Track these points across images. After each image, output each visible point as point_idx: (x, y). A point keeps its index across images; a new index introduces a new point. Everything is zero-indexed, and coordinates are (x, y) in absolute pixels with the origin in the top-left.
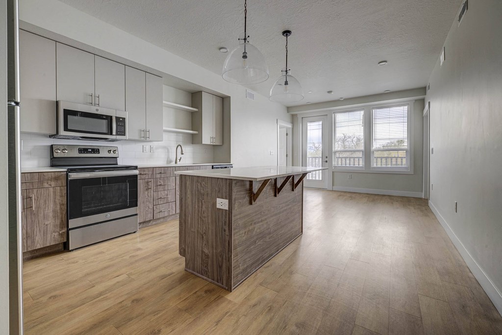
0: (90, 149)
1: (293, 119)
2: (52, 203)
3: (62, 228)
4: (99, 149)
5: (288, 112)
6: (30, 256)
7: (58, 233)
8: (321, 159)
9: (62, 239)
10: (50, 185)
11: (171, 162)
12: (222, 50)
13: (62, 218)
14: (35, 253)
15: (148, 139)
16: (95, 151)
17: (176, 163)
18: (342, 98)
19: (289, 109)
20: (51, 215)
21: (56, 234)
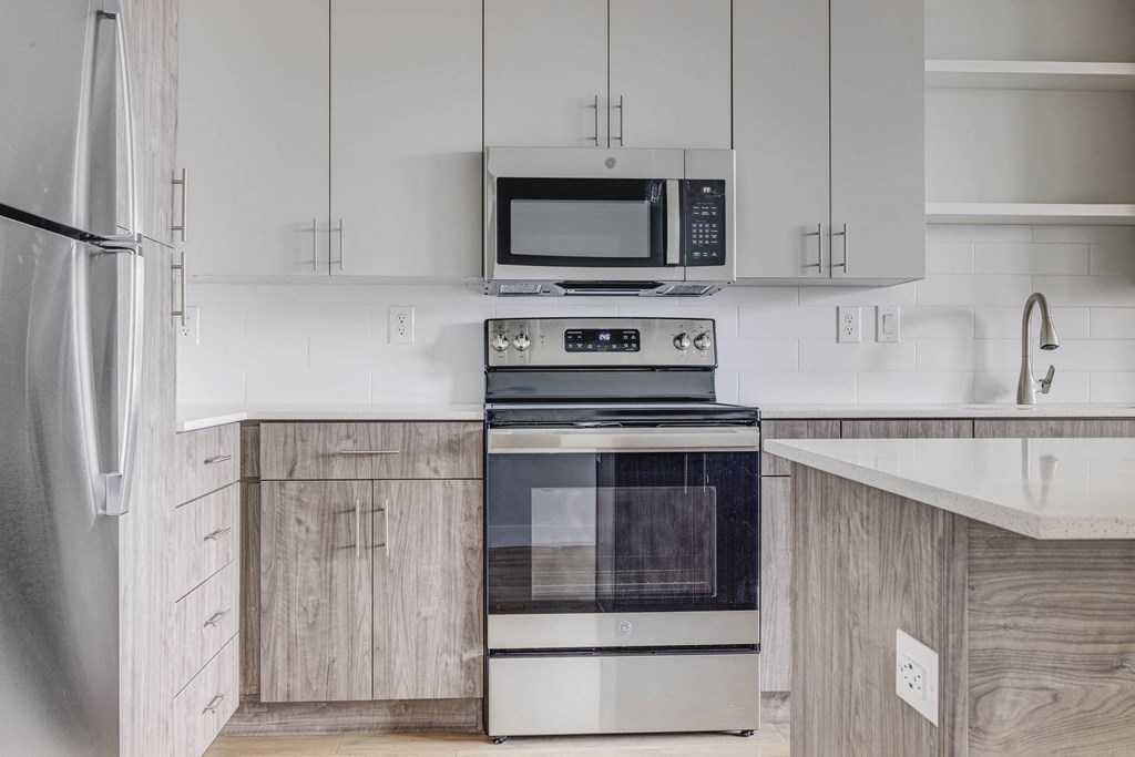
0: (605, 332)
2: (440, 538)
3: (470, 642)
4: (637, 333)
6: (389, 719)
7: (457, 660)
9: (470, 684)
10: (436, 471)
11: (995, 392)
13: (469, 602)
14: (400, 714)
15: (838, 273)
16: (625, 338)
17: (1022, 397)
20: (437, 582)
21: (453, 660)
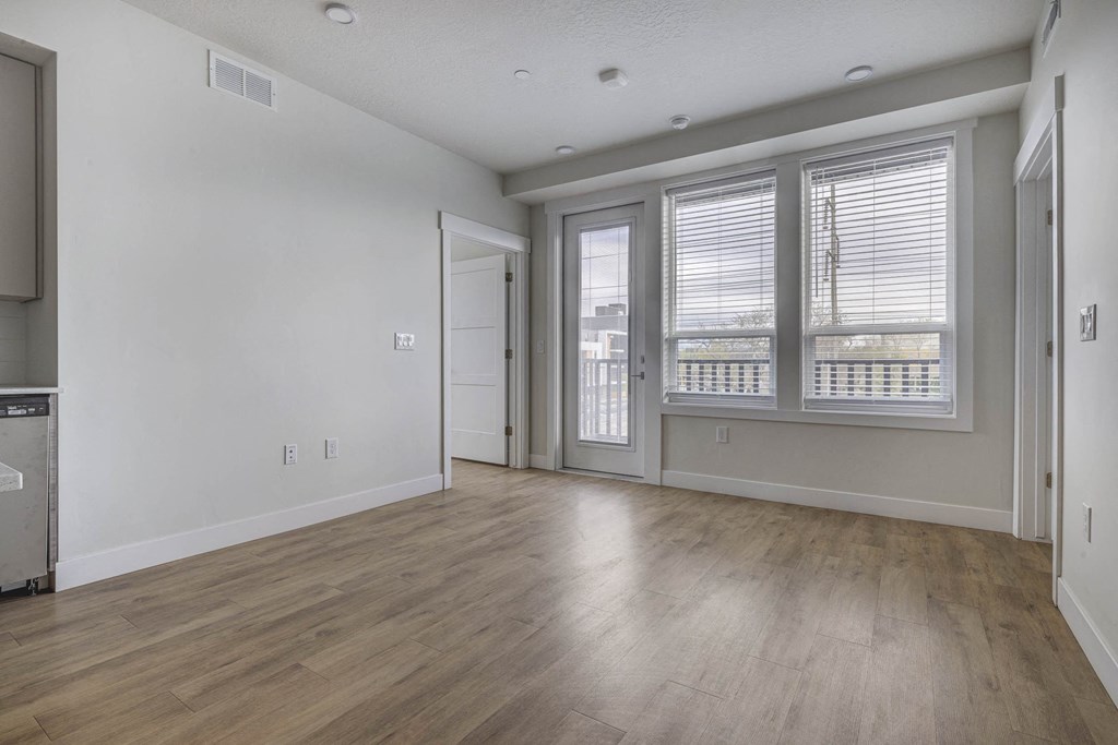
1: (531, 221)
5: (504, 193)
8: (624, 367)
12: (334, 13)
18: (678, 119)
19: (506, 179)
